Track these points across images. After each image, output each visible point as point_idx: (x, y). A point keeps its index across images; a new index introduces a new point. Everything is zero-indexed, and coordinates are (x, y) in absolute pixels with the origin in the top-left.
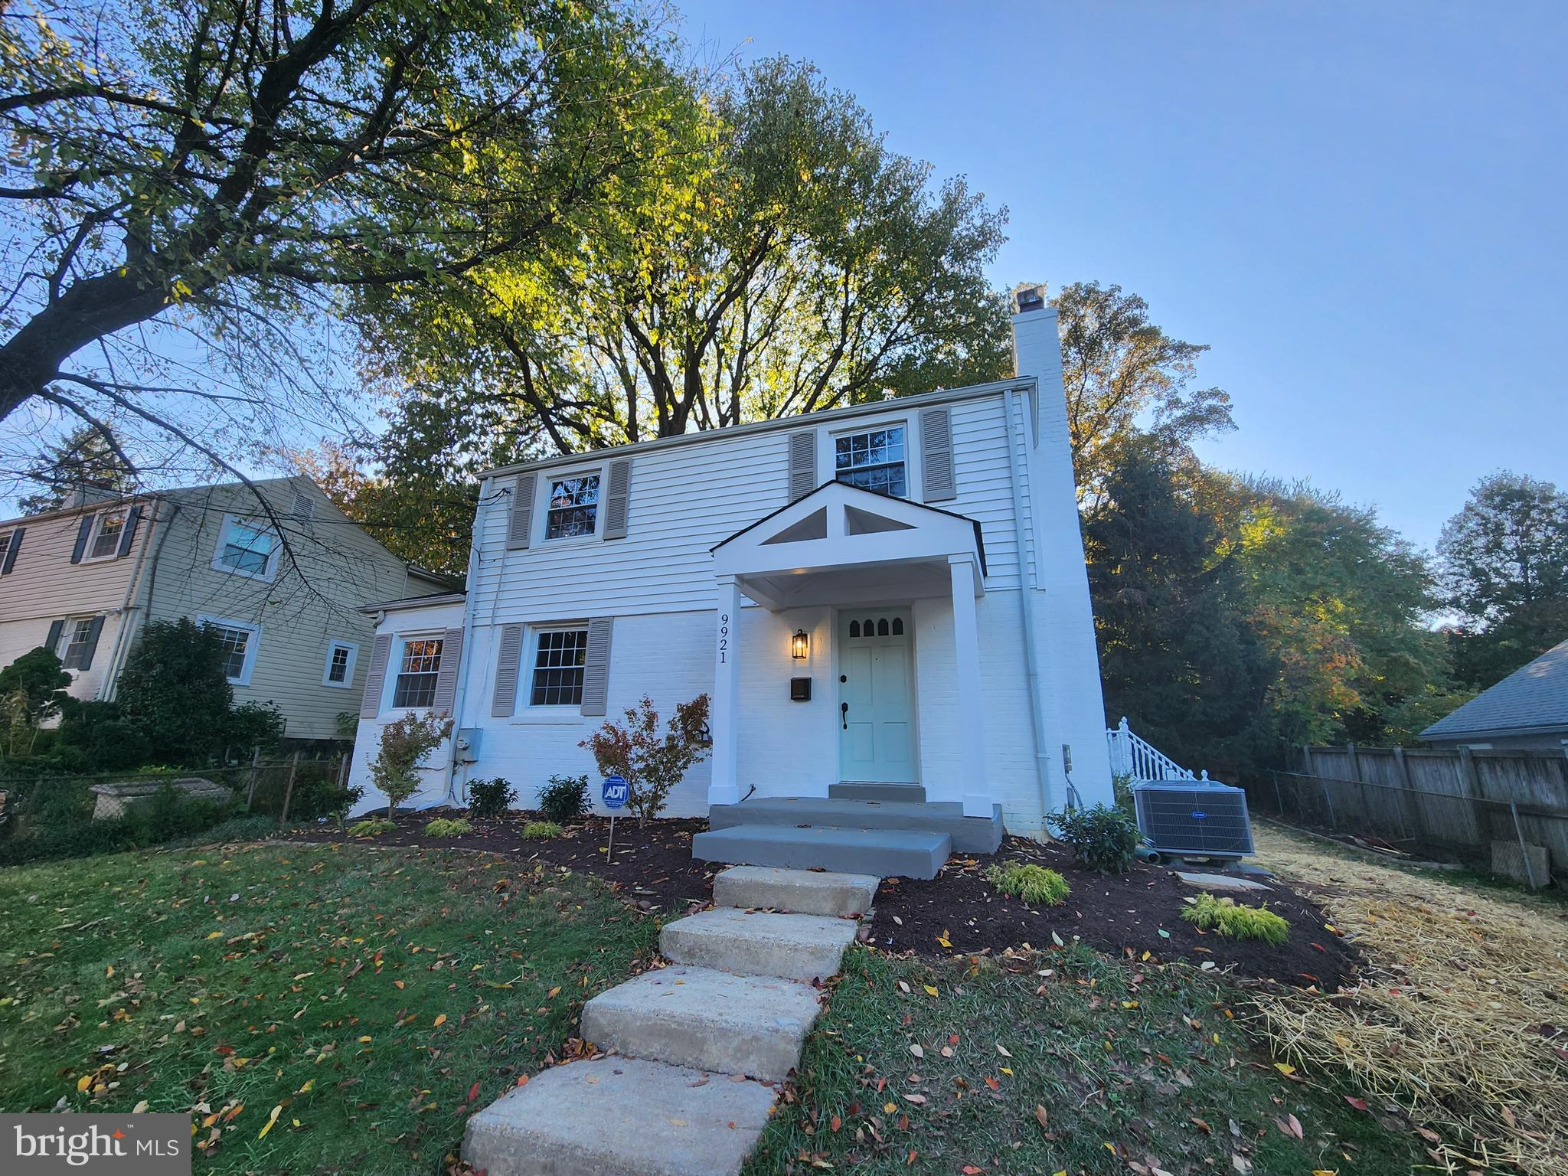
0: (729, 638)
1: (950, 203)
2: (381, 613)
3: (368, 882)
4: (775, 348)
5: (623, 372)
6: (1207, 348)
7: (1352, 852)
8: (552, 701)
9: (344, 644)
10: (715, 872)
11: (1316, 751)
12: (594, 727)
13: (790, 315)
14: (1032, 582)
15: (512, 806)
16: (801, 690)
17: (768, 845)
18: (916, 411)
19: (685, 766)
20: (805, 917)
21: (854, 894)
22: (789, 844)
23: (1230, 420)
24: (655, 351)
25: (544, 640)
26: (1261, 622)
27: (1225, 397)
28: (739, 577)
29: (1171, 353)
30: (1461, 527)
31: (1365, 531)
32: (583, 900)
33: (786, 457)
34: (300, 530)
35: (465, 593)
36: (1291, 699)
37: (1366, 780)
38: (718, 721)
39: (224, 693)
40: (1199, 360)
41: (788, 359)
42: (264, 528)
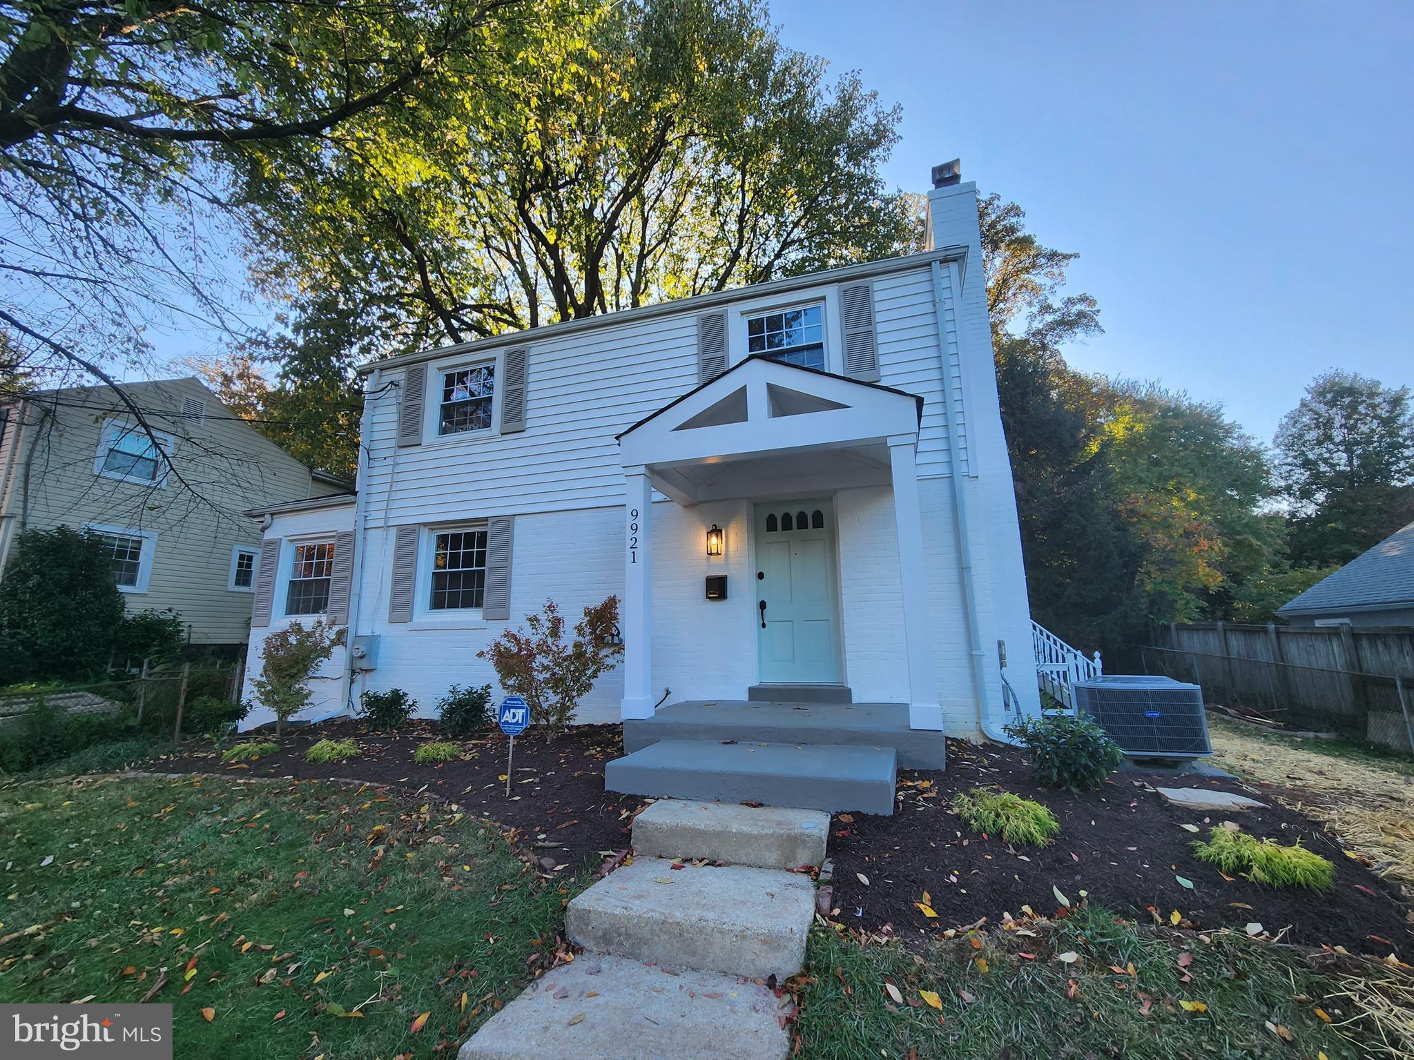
0: (640, 535)
1: (846, 100)
2: (268, 517)
3: (217, 833)
4: (672, 255)
5: (523, 275)
6: (1076, 256)
7: (1228, 722)
8: (453, 605)
9: (248, 549)
10: (632, 809)
11: (1182, 627)
12: (494, 633)
13: (688, 218)
14: (964, 469)
15: (413, 716)
16: (717, 588)
17: (693, 775)
18: (835, 287)
19: (595, 675)
20: (746, 870)
21: (803, 842)
22: (719, 774)
23: (1097, 325)
24: (553, 250)
25: (442, 540)
26: (1132, 511)
27: (1092, 302)
28: (649, 467)
29: (1043, 261)
30: (1296, 422)
31: (1215, 426)
32: (471, 857)
33: (694, 340)
34: (173, 429)
35: (355, 493)
36: (1159, 580)
37: (1234, 655)
38: (631, 624)
39: (117, 603)
40: (1069, 268)
41: (686, 265)
42: (129, 426)
